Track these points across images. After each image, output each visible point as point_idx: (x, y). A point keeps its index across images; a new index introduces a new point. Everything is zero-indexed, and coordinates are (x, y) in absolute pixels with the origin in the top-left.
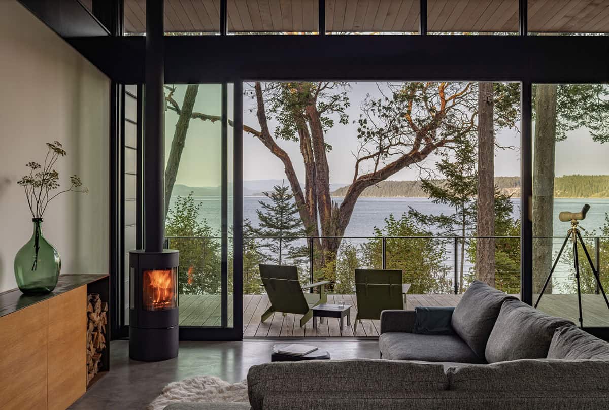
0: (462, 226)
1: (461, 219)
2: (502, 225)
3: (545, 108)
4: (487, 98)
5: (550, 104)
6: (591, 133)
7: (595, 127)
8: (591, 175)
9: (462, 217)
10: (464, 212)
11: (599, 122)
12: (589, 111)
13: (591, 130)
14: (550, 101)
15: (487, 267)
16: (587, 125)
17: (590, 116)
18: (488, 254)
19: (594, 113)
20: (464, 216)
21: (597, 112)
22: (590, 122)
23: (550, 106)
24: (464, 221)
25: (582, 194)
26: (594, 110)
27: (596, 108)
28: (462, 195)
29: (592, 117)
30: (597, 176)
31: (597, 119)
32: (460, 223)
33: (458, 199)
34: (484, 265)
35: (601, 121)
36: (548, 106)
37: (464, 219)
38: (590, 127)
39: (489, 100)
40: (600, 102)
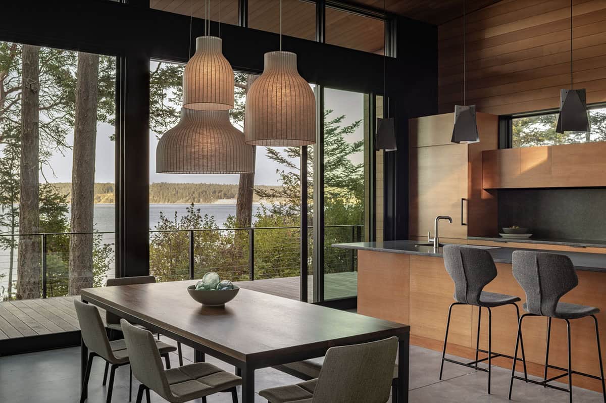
0: (11, 228)
1: (10, 220)
2: (53, 226)
3: (85, 98)
4: (30, 85)
5: (90, 95)
6: (157, 137)
7: (160, 132)
8: (177, 183)
9: (11, 218)
10: (13, 213)
11: (164, 127)
12: (155, 115)
13: (157, 134)
14: (90, 91)
15: (29, 271)
16: (153, 129)
17: (155, 120)
18: (32, 256)
19: (160, 117)
20: (14, 217)
21: (162, 117)
22: (155, 127)
23: (90, 97)
24: (13, 222)
25: (169, 200)
26: (158, 115)
27: (161, 113)
28: (11, 194)
29: (157, 122)
30: (181, 184)
31: (162, 124)
32: (7, 225)
33: (6, 198)
34: (26, 269)
35: (166, 126)
36: (88, 97)
37: (13, 220)
38: (155, 131)
39: (32, 88)
40: (164, 108)
